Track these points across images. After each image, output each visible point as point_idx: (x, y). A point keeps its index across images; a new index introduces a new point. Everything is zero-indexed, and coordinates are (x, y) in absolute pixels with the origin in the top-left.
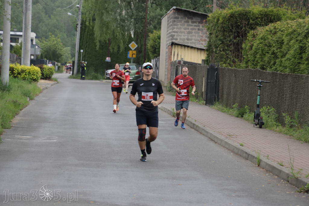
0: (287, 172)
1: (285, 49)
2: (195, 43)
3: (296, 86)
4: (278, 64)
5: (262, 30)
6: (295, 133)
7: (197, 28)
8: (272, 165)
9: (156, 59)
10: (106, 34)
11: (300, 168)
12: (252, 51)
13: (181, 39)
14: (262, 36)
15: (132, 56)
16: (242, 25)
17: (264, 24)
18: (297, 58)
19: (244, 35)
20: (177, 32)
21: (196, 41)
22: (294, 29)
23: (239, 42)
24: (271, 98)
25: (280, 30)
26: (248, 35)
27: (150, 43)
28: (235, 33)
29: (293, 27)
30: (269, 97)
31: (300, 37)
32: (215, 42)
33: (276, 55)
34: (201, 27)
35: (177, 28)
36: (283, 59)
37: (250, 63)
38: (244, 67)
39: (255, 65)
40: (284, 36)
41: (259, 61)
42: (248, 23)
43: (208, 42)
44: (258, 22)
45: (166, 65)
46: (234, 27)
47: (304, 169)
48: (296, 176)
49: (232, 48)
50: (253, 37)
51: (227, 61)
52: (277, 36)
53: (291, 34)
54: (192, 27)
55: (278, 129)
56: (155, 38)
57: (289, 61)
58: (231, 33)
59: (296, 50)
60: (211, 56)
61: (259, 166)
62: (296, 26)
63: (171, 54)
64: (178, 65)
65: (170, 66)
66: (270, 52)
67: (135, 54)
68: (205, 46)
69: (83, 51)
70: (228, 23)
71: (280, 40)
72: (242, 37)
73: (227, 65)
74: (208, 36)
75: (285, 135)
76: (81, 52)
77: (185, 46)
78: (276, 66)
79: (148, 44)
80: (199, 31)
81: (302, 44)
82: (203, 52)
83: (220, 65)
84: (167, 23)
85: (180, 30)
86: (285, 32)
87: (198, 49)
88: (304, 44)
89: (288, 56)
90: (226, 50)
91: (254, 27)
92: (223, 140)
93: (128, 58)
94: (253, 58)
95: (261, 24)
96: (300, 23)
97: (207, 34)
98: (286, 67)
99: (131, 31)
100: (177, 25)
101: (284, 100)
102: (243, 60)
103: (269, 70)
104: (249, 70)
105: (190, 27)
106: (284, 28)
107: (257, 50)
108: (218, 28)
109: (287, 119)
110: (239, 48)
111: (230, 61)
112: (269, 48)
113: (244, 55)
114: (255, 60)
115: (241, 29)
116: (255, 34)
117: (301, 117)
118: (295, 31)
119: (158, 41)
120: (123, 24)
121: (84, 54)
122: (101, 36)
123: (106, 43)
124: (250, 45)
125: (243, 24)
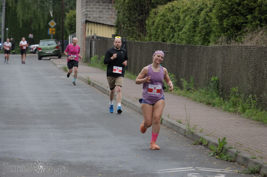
0: (184, 128)
1: (181, 24)
2: (105, 21)
3: (191, 55)
4: (176, 37)
5: (162, 8)
6: (192, 95)
7: (107, 7)
8: (172, 122)
9: (73, 35)
10: (28, 14)
11: (195, 124)
12: (154, 27)
13: (93, 17)
14: (162, 13)
15: (52, 33)
16: (145, 5)
17: (163, 2)
18: (192, 31)
19: (147, 13)
20: (90, 11)
21: (106, 18)
22: (189, 7)
23: (143, 19)
24: (171, 66)
25: (177, 8)
26: (150, 13)
27: (67, 22)
28: (139, 11)
29: (187, 5)
30: (169, 65)
31: (193, 13)
32: (122, 19)
33: (174, 29)
34: (110, 7)
35: (90, 8)
36: (180, 33)
37: (153, 36)
38: (148, 41)
39: (157, 38)
40: (180, 13)
41: (160, 35)
42: (150, 3)
43: (117, 19)
44: (159, 1)
45: (81, 40)
46: (139, 6)
47: (199, 125)
48: (192, 131)
49: (137, 24)
50: (155, 14)
51: (133, 35)
52: (175, 13)
53: (186, 11)
54: (102, 7)
55: (177, 92)
56: (71, 17)
57: (185, 34)
58: (136, 11)
59: (190, 24)
60: (120, 32)
61: (161, 123)
62: (190, 4)
63: (86, 31)
64: (92, 40)
65: (85, 41)
66: (169, 27)
67: (54, 31)
68: (115, 22)
69: (9, 29)
70: (133, 2)
71: (177, 17)
72: (146, 14)
73: (134, 38)
74: (117, 14)
75: (183, 97)
76: (6, 30)
77: (97, 23)
78: (175, 39)
79: (66, 23)
80: (109, 10)
81: (195, 19)
82: (113, 28)
83: (128, 38)
84: (81, 3)
85: (93, 9)
86: (181, 9)
87: (109, 26)
88: (197, 19)
89: (184, 30)
90: (132, 26)
91: (155, 6)
92: (131, 103)
93: (48, 34)
94: (155, 32)
95: (161, 3)
96: (193, 2)
97: (115, 12)
98: (182, 40)
99: (50, 12)
100: (90, 5)
101: (182, 67)
102: (147, 34)
103: (168, 42)
104: (152, 42)
105: (101, 7)
106: (180, 6)
107: (158, 26)
108: (125, 7)
109: (185, 83)
110: (143, 24)
111: (136, 35)
112: (168, 23)
113: (147, 30)
114: (156, 34)
115: (144, 8)
116: (156, 12)
117: (196, 81)
118: (189, 8)
119: (74, 19)
120: (43, 5)
121: (9, 32)
122: (23, 16)
123: (28, 22)
124: (152, 21)
125: (145, 3)
